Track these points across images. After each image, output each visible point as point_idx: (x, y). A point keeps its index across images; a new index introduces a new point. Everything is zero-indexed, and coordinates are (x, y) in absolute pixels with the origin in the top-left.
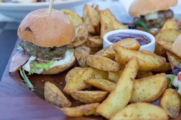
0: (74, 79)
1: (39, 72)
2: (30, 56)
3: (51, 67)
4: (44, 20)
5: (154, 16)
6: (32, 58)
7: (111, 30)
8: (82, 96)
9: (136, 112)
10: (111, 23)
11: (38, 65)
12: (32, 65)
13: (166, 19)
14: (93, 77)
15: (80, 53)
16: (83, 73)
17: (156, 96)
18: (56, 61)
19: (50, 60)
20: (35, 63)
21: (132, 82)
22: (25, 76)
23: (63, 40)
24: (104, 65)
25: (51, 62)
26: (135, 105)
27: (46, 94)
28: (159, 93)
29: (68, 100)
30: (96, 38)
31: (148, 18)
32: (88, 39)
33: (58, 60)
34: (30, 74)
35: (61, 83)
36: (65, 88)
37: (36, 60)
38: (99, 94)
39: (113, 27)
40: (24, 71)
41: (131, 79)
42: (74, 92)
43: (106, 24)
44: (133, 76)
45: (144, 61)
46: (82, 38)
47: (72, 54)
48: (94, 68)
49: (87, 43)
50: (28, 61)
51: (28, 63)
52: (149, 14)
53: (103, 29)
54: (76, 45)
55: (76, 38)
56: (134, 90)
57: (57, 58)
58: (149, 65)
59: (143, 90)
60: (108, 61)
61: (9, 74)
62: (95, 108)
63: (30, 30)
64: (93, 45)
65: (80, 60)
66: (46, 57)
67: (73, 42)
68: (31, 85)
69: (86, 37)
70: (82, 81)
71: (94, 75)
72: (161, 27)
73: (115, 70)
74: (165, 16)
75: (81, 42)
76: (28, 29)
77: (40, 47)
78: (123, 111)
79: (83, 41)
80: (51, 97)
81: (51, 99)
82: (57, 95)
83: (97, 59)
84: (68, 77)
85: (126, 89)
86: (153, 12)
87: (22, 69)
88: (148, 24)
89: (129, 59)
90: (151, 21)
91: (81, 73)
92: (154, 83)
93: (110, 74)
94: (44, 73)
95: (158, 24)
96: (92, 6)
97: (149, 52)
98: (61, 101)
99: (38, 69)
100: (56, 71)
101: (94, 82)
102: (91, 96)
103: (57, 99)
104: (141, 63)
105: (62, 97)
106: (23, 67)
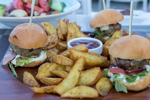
0: (43, 70)
1: (22, 65)
2: (17, 54)
3: (30, 62)
4: (26, 31)
5: (106, 28)
6: (18, 56)
7: (74, 38)
8: (47, 81)
9: (79, 91)
10: (75, 33)
11: (21, 61)
12: (18, 61)
13: (115, 30)
14: (57, 69)
15: (51, 53)
16: (49, 66)
17: (94, 82)
18: (34, 58)
19: (30, 57)
20: (20, 59)
21: (79, 73)
22: (13, 67)
23: (37, 44)
24: (63, 61)
25: (30, 59)
26: (79, 87)
27: (24, 79)
28: (95, 80)
29: (38, 83)
30: (64, 43)
31: (102, 29)
32: (58, 44)
33: (35, 58)
34: (16, 66)
35: (36, 73)
36: (37, 76)
37: (20, 58)
38: (57, 80)
39: (77, 36)
40: (12, 65)
41: (79, 71)
42: (42, 78)
43: (71, 33)
44: (80, 69)
45: (90, 59)
46: (53, 43)
47: (45, 54)
48: (57, 64)
49: (57, 46)
50: (15, 58)
51: (15, 59)
52: (102, 26)
53: (68, 37)
54: (49, 47)
55: (49, 43)
56: (80, 78)
57: (34, 56)
58: (93, 62)
59: (86, 78)
60: (65, 59)
61: (2, 66)
62: (53, 88)
63: (16, 38)
64: (61, 48)
65: (50, 58)
66: (27, 56)
67: (47, 46)
68: (16, 74)
69: (56, 42)
70: (49, 72)
71: (57, 68)
72: (111, 36)
73: (70, 65)
74: (114, 28)
75: (52, 46)
76: (15, 37)
77: (23, 49)
78: (70, 90)
79: (54, 45)
80: (27, 81)
81: (27, 82)
82: (31, 80)
83: (59, 57)
84: (40, 68)
85: (75, 77)
86: (105, 25)
87: (11, 63)
88: (103, 34)
89: (79, 58)
90: (104, 31)
91: (48, 66)
92: (93, 73)
93: (67, 67)
94: (25, 66)
95: (109, 33)
96: (64, 21)
97: (95, 53)
98: (33, 84)
99: (22, 63)
100: (33, 65)
101: (56, 72)
102: (52, 81)
103: (30, 83)
104: (88, 61)
105: (33, 81)
106: (12, 62)
